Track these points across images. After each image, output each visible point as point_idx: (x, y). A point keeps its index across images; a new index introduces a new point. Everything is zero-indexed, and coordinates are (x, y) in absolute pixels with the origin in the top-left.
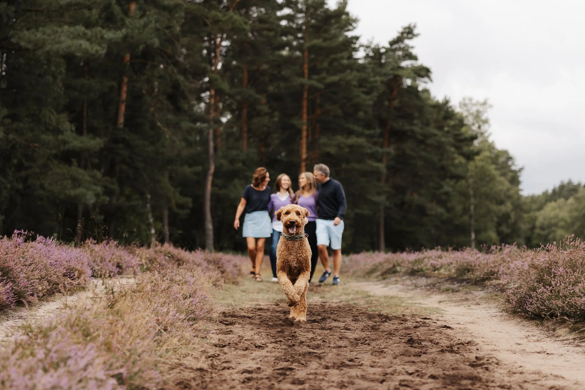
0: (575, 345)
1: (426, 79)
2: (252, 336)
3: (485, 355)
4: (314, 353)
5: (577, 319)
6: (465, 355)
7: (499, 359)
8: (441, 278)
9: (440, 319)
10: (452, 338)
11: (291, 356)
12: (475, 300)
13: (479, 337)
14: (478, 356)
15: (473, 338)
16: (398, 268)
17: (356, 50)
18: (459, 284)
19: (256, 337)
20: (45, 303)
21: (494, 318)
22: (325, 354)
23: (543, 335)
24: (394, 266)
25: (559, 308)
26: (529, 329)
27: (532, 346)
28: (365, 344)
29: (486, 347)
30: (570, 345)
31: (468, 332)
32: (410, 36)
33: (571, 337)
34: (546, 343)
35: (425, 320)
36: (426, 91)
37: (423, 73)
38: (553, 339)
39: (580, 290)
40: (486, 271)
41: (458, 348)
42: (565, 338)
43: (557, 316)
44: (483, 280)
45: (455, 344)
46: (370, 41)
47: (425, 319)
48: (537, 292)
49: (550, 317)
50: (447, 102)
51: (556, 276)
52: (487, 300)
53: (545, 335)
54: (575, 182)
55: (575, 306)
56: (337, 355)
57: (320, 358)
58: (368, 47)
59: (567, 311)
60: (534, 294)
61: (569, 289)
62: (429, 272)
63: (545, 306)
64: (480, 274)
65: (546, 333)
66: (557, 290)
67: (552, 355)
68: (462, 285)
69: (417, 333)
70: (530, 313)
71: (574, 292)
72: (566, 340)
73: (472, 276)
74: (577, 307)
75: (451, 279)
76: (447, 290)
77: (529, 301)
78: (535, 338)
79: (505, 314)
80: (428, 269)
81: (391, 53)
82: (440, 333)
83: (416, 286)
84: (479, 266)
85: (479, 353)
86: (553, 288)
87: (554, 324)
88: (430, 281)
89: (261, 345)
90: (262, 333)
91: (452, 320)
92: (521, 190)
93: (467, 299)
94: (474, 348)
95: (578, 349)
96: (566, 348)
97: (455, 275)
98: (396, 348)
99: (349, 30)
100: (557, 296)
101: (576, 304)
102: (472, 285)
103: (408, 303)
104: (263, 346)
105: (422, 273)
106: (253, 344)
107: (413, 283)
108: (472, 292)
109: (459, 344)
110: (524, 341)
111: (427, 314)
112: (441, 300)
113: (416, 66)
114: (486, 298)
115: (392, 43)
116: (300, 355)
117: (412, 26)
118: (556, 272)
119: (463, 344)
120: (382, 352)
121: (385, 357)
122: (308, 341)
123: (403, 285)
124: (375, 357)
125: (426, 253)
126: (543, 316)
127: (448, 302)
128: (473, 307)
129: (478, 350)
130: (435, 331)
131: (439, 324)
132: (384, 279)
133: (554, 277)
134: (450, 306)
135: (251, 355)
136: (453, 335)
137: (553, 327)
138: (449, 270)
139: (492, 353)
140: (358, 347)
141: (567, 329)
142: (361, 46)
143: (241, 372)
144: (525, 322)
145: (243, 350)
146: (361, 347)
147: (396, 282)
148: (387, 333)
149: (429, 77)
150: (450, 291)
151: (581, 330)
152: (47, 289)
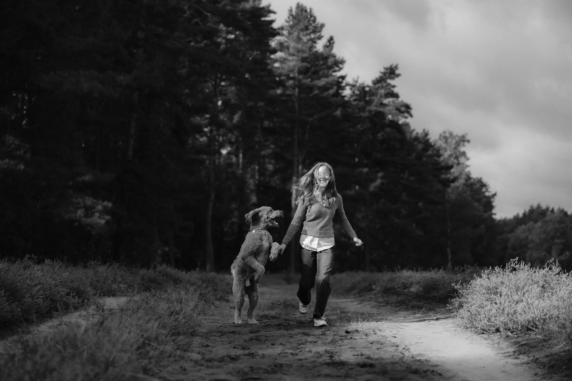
0: (514, 357)
1: (406, 115)
5: (519, 334)
8: (410, 296)
12: (436, 316)
16: (374, 287)
17: (343, 88)
18: (425, 301)
20: (48, 319)
21: (448, 333)
24: (370, 285)
25: (503, 324)
30: (510, 358)
32: (392, 76)
33: (512, 350)
36: (407, 125)
37: (403, 109)
38: (496, 351)
39: (521, 308)
40: (449, 289)
42: (505, 351)
43: (501, 331)
44: (445, 297)
46: (356, 80)
49: (495, 332)
50: (426, 135)
51: (502, 295)
54: (544, 207)
55: (517, 322)
58: (353, 86)
59: (511, 326)
62: (400, 290)
63: (491, 322)
64: (444, 293)
68: (428, 302)
73: (437, 294)
74: (519, 324)
75: (419, 297)
76: (413, 307)
79: (459, 329)
80: (399, 288)
81: (373, 91)
83: (387, 303)
84: (443, 285)
87: (498, 338)
88: (400, 299)
92: (495, 214)
95: (516, 360)
97: (422, 293)
99: (335, 71)
102: (436, 302)
105: (394, 290)
107: (385, 300)
108: (435, 308)
113: (397, 102)
115: (375, 82)
117: (394, 66)
118: (502, 291)
123: (375, 302)
125: (398, 273)
132: (360, 296)
133: (500, 296)
137: (498, 341)
141: (509, 343)
142: (347, 84)
144: (474, 337)
147: (370, 299)
149: (409, 113)
150: (416, 308)
151: (521, 344)
152: (50, 307)
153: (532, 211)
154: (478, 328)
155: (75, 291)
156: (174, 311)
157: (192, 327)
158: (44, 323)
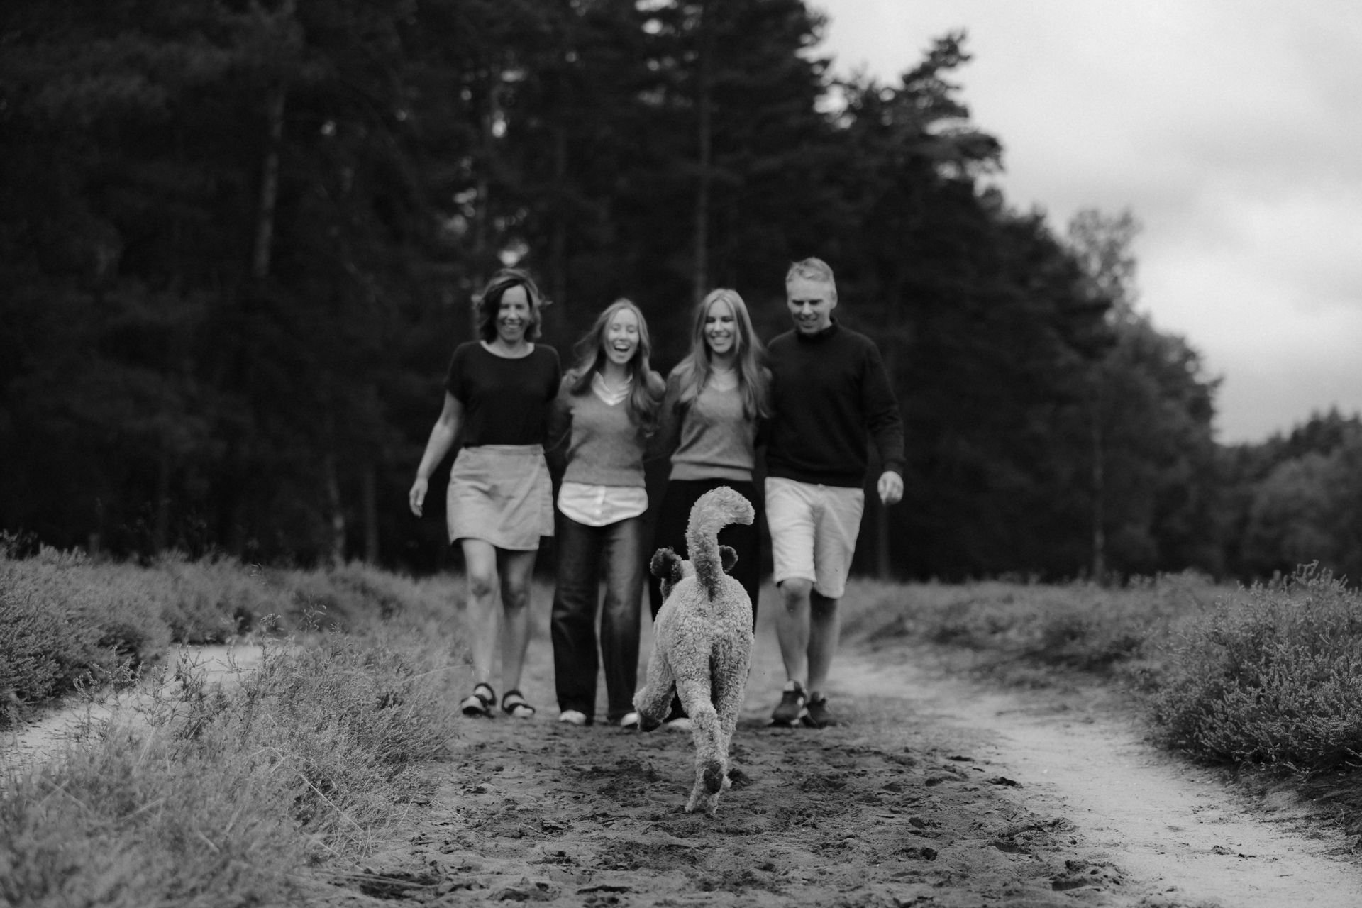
0: (1308, 834)
1: (988, 163)
2: (538, 799)
3: (1091, 857)
4: (679, 847)
5: (1318, 768)
6: (1042, 856)
7: (1122, 869)
8: (1009, 652)
9: (993, 760)
10: (1015, 811)
11: (625, 854)
12: (1083, 711)
13: (1081, 809)
14: (1073, 859)
15: (1068, 812)
16: (910, 625)
17: (823, 91)
18: (1050, 669)
19: (549, 802)
20: (50, 712)
21: (1122, 759)
22: (706, 850)
23: (1233, 807)
24: (900, 619)
25: (1276, 741)
26: (1204, 789)
27: (1206, 836)
28: (804, 826)
29: (1094, 837)
30: (1296, 834)
31: (1056, 795)
32: (952, 59)
33: (1301, 813)
34: (1239, 825)
35: (957, 763)
37: (982, 149)
38: (1259, 816)
39: (1326, 698)
40: (1114, 638)
41: (1028, 838)
42: (1286, 815)
43: (1269, 761)
44: (1107, 659)
45: (1020, 829)
46: (858, 72)
47: (959, 759)
48: (1223, 700)
49: (1253, 761)
51: (1271, 661)
52: (1112, 710)
53: (1240, 806)
55: (1313, 736)
56: (736, 854)
57: (694, 861)
58: (852, 87)
59: (1295, 748)
60: (1217, 705)
61: (1301, 693)
62: (980, 635)
63: (1243, 734)
64: (1101, 646)
65: (1242, 800)
66: (1272, 698)
67: (1250, 859)
68: (1058, 669)
69: (932, 799)
70: (1209, 750)
71: (1312, 702)
72: (1289, 820)
73: (1081, 650)
74: (1318, 740)
75: (1032, 655)
76: (1020, 683)
77: (1204, 722)
78: (1216, 814)
79: (1150, 749)
80: (978, 629)
81: (905, 102)
82: (989, 797)
83: (947, 671)
84: (1099, 624)
85: (1076, 850)
86: (1263, 691)
87: (1262, 779)
88: (982, 658)
89: (558, 825)
90: (563, 794)
91: (1021, 762)
93: (1064, 709)
94: (1065, 838)
95: (1314, 843)
96: (1286, 841)
97: (1042, 646)
98: (880, 836)
99: (803, 46)
100: (1272, 711)
101: (1317, 732)
102: (1081, 670)
103: (923, 716)
104: (561, 826)
105: (965, 637)
106: (538, 821)
107: (941, 663)
108: (1079, 688)
109: (1030, 828)
110: (1186, 822)
111: (962, 746)
112: (1004, 709)
113: (966, 132)
114: (1109, 705)
115: (909, 78)
116: (646, 853)
117: (956, 38)
118: (1271, 651)
119: (1040, 828)
120: (843, 846)
121: (848, 861)
122: (670, 815)
123: (917, 666)
124: (825, 858)
126: (1237, 759)
127: (1018, 714)
128: (1077, 728)
129: (1074, 842)
130: (978, 793)
131: (991, 772)
132: (876, 650)
133: (1267, 665)
134: (1021, 725)
135: (529, 849)
136: (1020, 803)
137: (1260, 787)
138: (1030, 633)
139: (1107, 851)
140: (787, 833)
141: (1292, 794)
142: (836, 82)
143: (500, 897)
144: (1195, 772)
145: (514, 837)
146: (796, 833)
148: (860, 796)
149: (995, 158)
150: (1028, 686)
151: (1325, 796)
152: (56, 679)
153: (1315, 425)
154: (1207, 747)
155: (120, 634)
156: (388, 696)
157: (437, 738)
158: (38, 724)
